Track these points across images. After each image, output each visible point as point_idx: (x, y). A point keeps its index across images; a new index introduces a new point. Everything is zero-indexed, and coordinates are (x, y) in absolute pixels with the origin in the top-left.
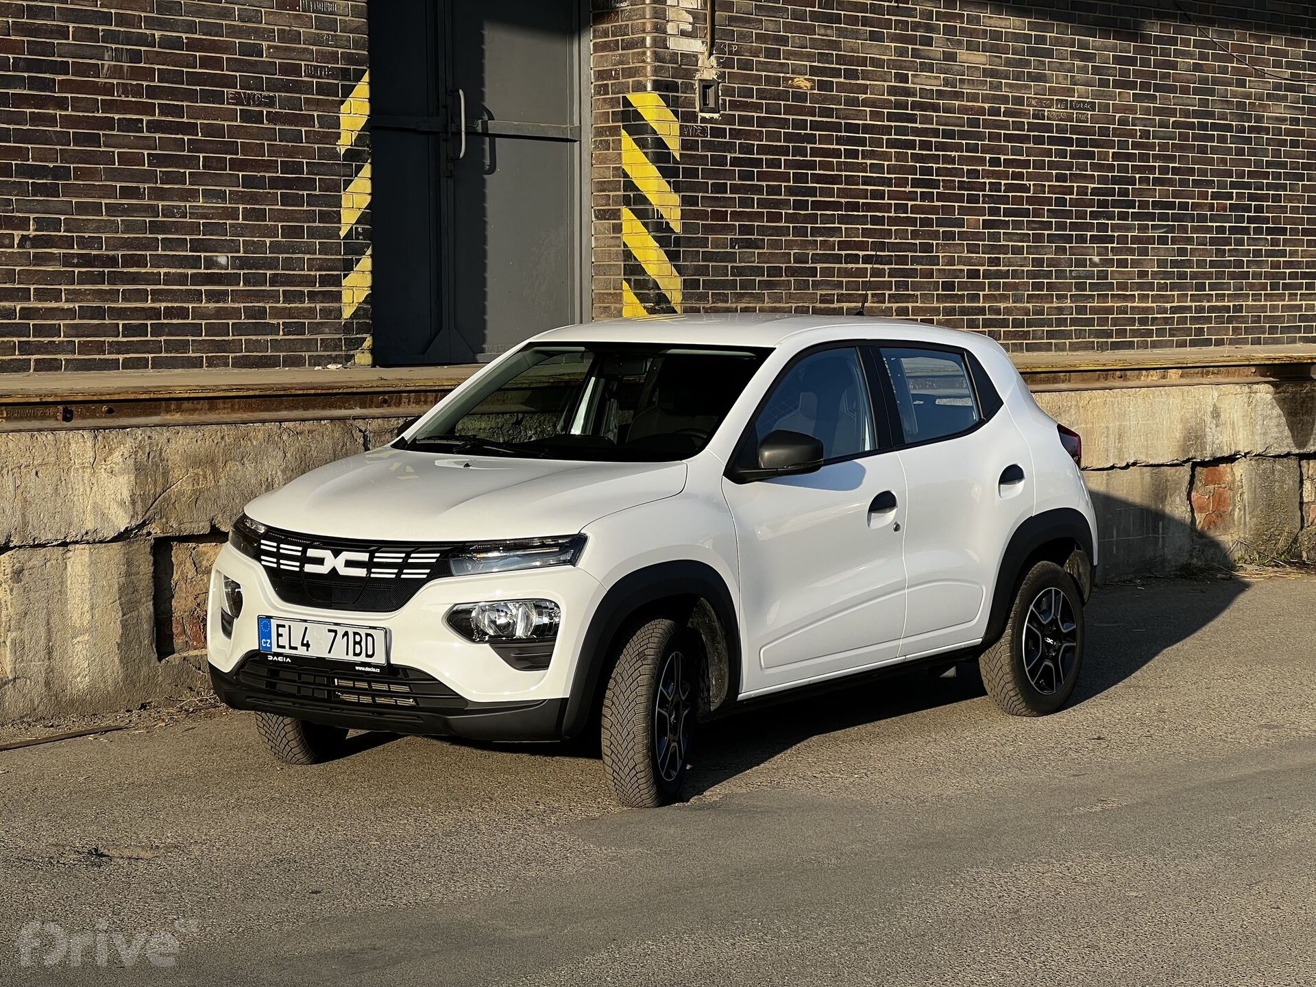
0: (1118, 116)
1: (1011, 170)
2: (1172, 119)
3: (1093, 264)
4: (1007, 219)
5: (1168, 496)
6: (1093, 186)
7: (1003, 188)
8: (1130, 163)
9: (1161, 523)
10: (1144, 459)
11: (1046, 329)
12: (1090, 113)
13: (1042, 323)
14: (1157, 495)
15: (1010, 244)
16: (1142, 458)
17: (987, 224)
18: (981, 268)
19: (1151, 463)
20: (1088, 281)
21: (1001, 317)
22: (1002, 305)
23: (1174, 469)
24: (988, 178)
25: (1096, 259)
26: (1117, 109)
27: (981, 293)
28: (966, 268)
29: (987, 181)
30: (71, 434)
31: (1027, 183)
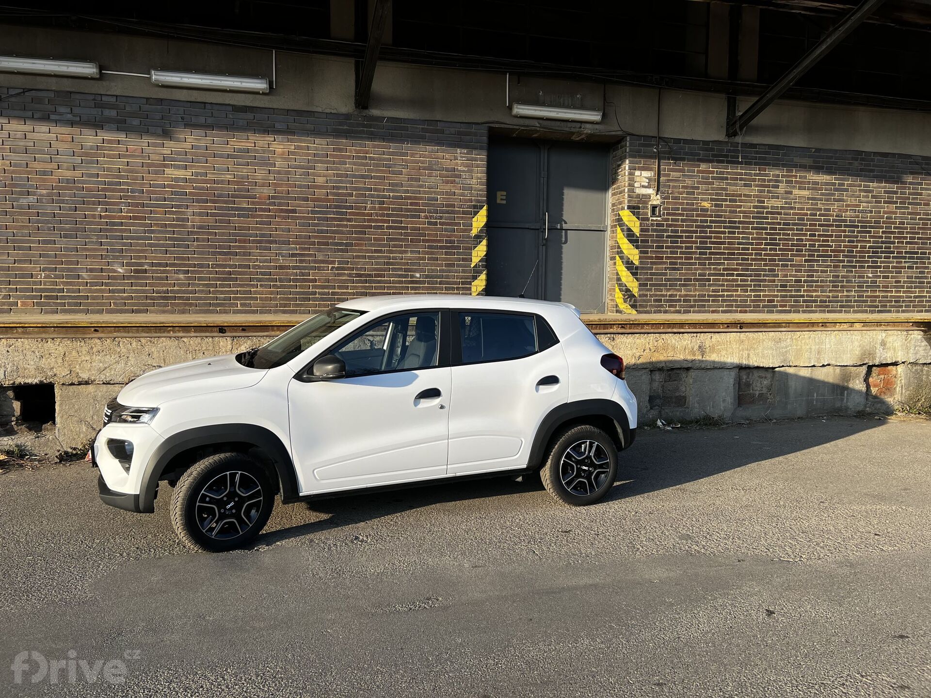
0: (886, 215)
1: (822, 239)
2: (918, 217)
3: (868, 277)
4: (818, 259)
5: (851, 380)
6: (869, 245)
7: (817, 246)
8: (892, 235)
9: (846, 392)
10: (834, 363)
11: (839, 304)
12: (869, 214)
13: (838, 302)
14: (844, 379)
15: (820, 269)
16: (833, 362)
17: (806, 261)
18: (803, 279)
19: (838, 365)
20: (865, 284)
21: (814, 299)
22: (814, 294)
23: (856, 368)
24: (808, 242)
25: (870, 275)
26: (885, 213)
27: (802, 289)
28: (794, 279)
29: (808, 243)
30: (221, 338)
31: (831, 244)
